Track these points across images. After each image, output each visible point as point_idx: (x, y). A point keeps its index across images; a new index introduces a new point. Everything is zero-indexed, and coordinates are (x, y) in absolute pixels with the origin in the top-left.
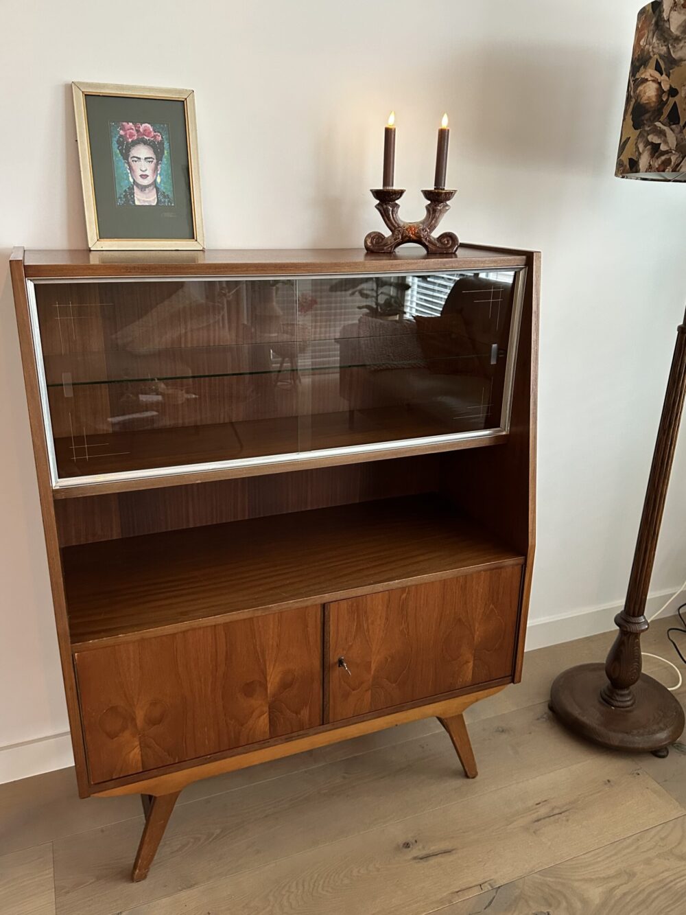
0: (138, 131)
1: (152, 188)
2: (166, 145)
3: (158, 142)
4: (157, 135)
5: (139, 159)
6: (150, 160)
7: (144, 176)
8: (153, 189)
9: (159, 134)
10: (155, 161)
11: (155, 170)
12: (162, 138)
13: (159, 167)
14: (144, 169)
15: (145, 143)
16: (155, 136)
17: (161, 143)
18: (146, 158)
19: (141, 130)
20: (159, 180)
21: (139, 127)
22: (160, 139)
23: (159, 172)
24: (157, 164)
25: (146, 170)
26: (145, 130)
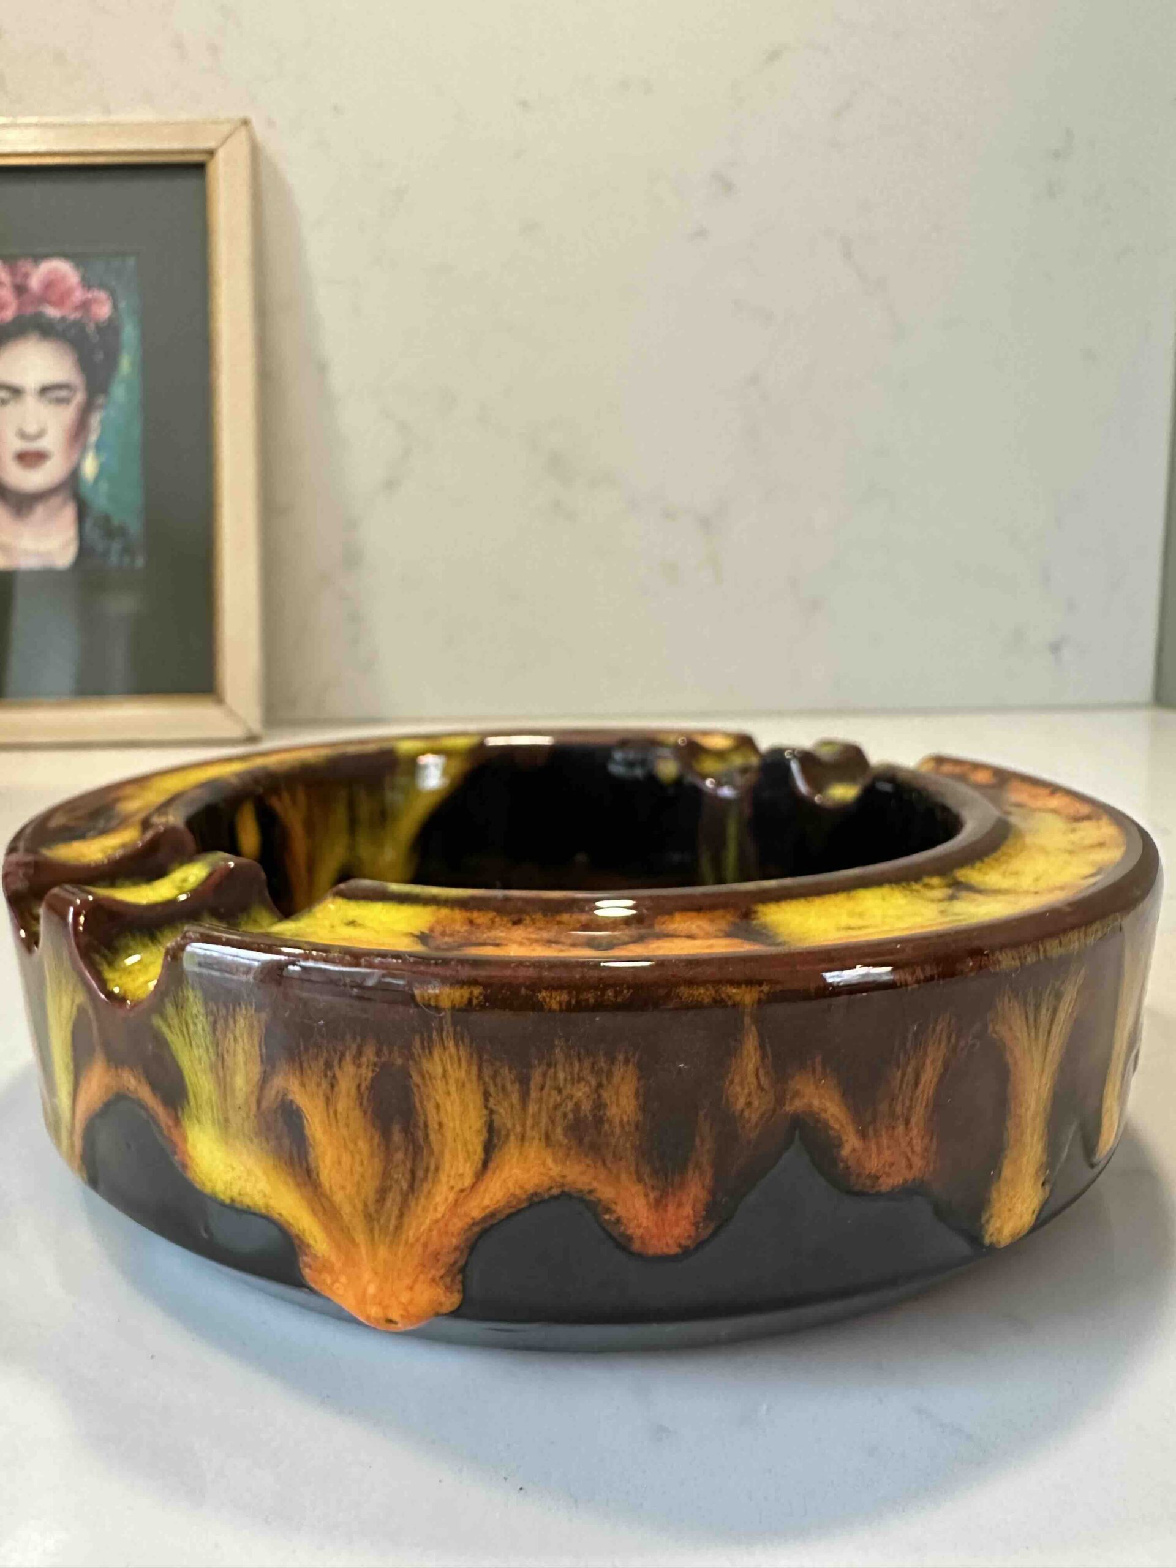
0: (20, 289)
1: (55, 501)
2: (129, 333)
3: (100, 329)
4: (94, 301)
5: (16, 392)
6: (63, 393)
7: (30, 458)
8: (65, 503)
9: (102, 295)
10: (79, 397)
11: (79, 431)
12: (115, 307)
13: (95, 420)
14: (31, 429)
15: (47, 330)
16: (85, 305)
17: (110, 330)
18: (44, 390)
19: (35, 282)
20: (90, 467)
21: (26, 276)
22: (103, 310)
23: (93, 438)
24: (86, 411)
25: (41, 434)
26: (49, 285)
